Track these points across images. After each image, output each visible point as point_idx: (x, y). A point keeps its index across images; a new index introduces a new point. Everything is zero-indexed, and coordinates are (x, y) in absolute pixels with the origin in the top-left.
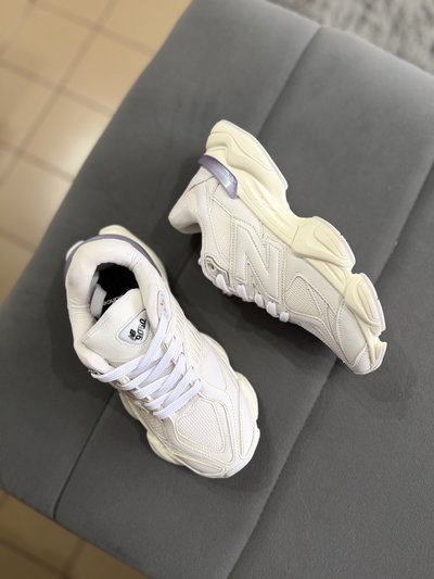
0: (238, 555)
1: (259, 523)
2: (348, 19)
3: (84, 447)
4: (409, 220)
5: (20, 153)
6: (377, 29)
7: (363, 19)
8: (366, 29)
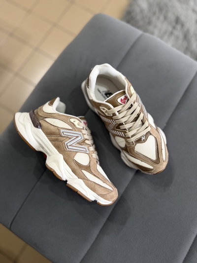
0: (86, 252)
1: (96, 239)
2: (165, 33)
3: (26, 199)
4: (172, 116)
5: (17, 74)
6: (177, 38)
7: (172, 33)
8: (173, 38)
